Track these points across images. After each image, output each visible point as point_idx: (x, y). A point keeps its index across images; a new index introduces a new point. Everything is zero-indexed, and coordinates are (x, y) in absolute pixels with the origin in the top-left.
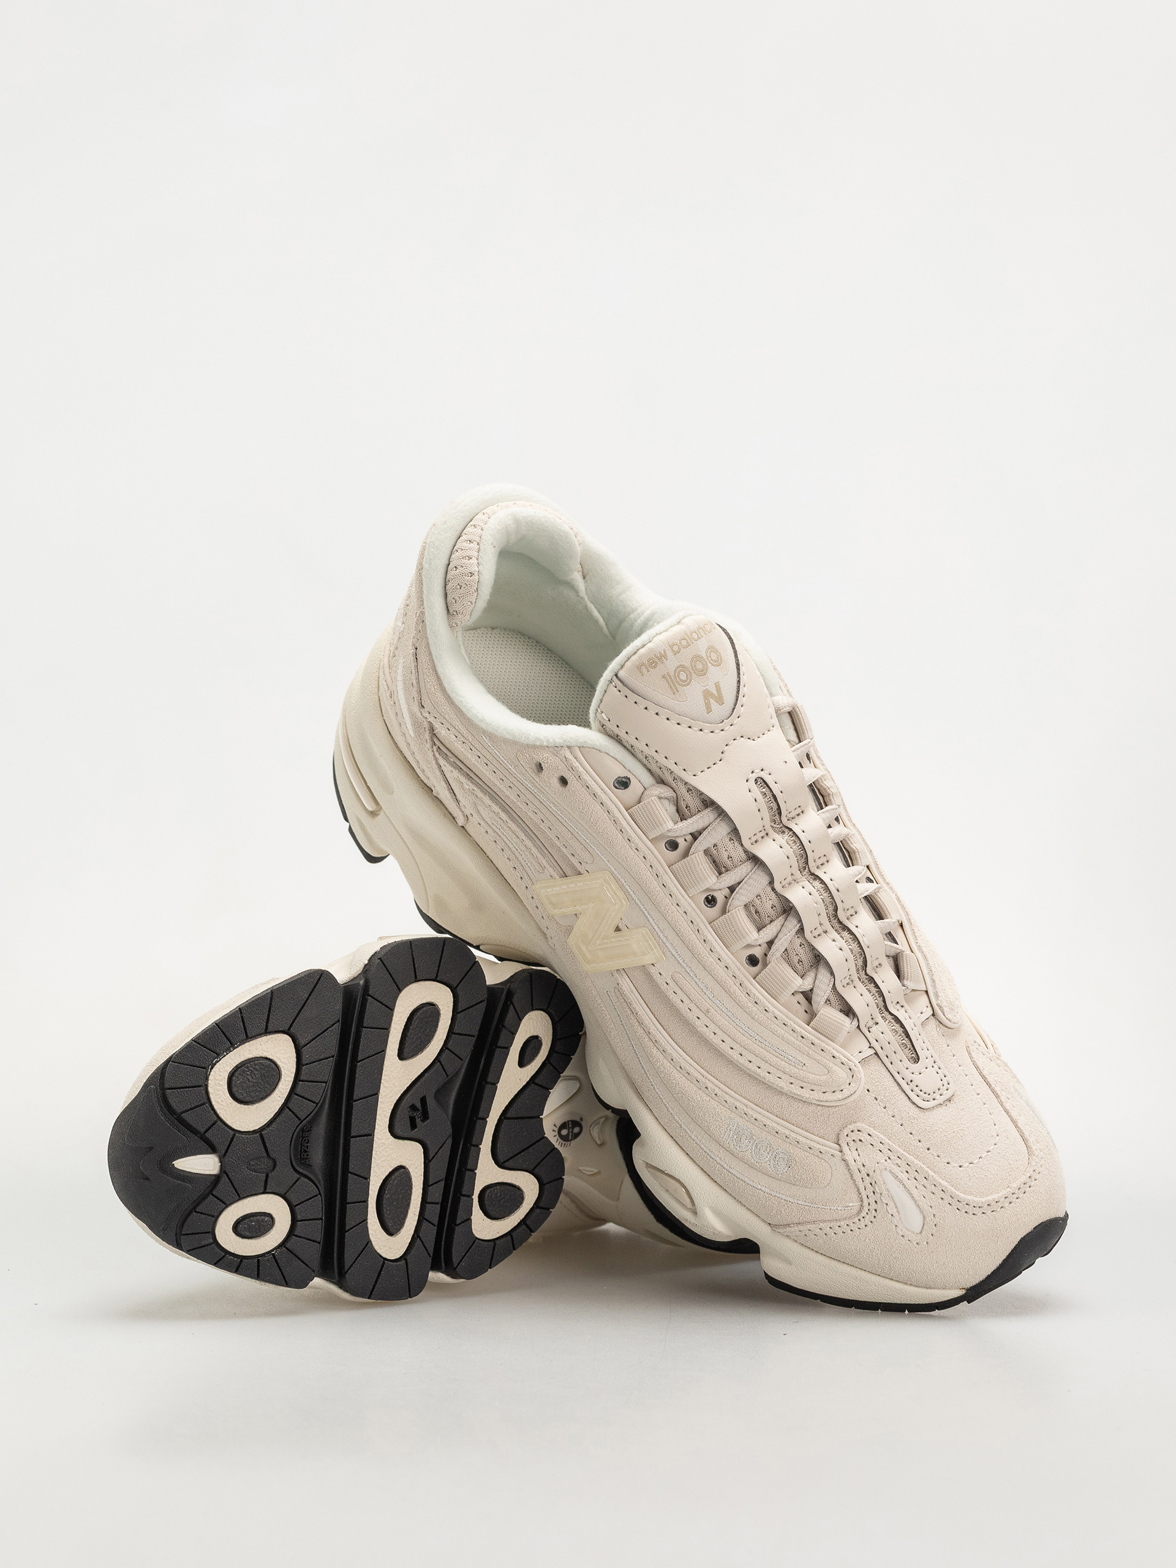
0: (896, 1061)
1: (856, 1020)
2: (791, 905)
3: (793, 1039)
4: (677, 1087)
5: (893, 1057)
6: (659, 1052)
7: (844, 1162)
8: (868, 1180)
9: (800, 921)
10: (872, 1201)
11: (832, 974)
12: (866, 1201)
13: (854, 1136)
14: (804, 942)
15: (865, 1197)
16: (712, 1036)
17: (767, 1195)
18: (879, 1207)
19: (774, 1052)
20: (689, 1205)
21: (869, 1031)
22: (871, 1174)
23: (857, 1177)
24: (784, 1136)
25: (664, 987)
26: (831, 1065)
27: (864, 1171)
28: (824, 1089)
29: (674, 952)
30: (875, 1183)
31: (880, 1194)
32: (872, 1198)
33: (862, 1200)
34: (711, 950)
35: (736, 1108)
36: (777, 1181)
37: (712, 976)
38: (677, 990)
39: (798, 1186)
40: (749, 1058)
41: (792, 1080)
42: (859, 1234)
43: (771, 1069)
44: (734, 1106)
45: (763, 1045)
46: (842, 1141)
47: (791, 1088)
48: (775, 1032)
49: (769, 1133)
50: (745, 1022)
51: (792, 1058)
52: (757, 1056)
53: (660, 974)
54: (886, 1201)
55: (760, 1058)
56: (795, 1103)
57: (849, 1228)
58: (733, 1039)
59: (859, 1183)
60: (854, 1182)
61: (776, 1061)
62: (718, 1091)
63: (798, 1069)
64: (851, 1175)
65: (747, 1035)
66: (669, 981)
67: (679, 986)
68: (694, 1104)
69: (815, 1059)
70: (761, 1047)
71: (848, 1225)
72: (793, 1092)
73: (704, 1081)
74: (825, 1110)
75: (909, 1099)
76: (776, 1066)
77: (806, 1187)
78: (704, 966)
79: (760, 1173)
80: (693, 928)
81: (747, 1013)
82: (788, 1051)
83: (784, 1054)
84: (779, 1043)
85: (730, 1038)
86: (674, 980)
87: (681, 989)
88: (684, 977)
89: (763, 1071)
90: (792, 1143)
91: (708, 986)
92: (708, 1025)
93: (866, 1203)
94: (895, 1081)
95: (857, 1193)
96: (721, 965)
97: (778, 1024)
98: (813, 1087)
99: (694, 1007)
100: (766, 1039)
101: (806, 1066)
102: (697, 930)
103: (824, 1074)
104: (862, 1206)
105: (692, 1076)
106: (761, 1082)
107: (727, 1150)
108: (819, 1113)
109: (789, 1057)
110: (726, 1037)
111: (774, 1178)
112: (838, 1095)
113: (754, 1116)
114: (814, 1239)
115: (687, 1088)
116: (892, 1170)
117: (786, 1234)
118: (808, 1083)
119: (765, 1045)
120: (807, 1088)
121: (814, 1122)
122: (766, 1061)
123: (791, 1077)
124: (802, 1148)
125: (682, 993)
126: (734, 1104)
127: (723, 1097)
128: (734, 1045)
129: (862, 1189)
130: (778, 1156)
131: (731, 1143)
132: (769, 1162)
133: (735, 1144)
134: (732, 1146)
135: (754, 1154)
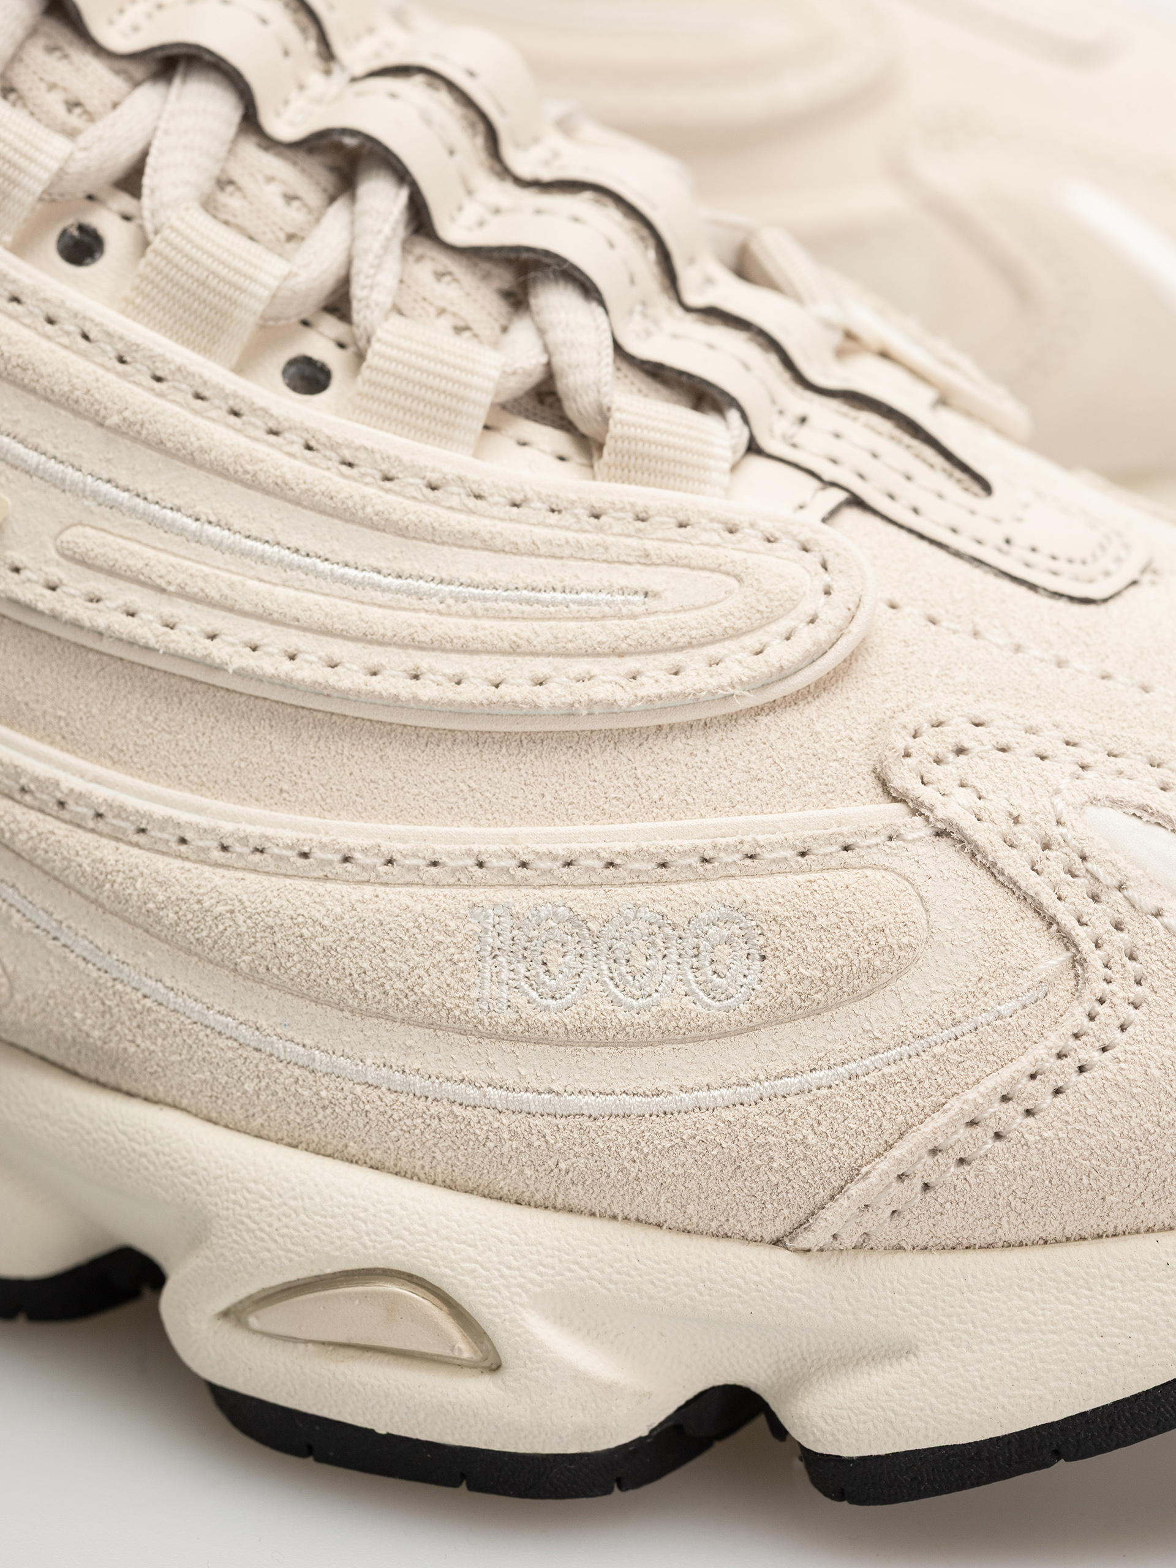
0: (925, 501)
1: (733, 415)
2: (349, 141)
3: (571, 536)
4: (240, 919)
5: (910, 494)
6: (123, 847)
7: (944, 842)
8: (1054, 864)
9: (401, 174)
10: (1103, 927)
11: (588, 290)
12: (1081, 934)
13: (932, 742)
14: (445, 261)
15: (1068, 921)
16: (287, 666)
17: (728, 1115)
18: (1137, 933)
19: (526, 608)
20: (465, 1349)
21: (794, 446)
22: (1056, 832)
23: (1014, 864)
24: (694, 861)
25: (47, 601)
26: (738, 556)
27: (1024, 835)
28: (752, 641)
29: (33, 458)
30: (1084, 858)
31: (1120, 888)
32: (1100, 917)
33: (1066, 940)
34: (159, 379)
35: (481, 865)
36: (743, 1039)
37: (201, 467)
38: (100, 585)
39: (826, 1008)
40: (450, 671)
41: (631, 664)
42: (1113, 1067)
43: (542, 666)
44: (471, 862)
45: (478, 605)
46: (903, 778)
47: (642, 693)
48: (499, 542)
49: (638, 880)
50: (382, 564)
51: (593, 596)
52: (476, 652)
53: (17, 570)
54: (1150, 902)
55: (488, 652)
56: (677, 748)
57: (1071, 1064)
58: (367, 639)
59: (1030, 882)
60: (1011, 886)
61: (541, 632)
62: (391, 847)
63: (633, 616)
64: (992, 870)
65: (406, 601)
66: (56, 573)
67: (100, 569)
68: (328, 940)
69: (673, 563)
70: (475, 615)
71: (1060, 1056)
72: (652, 705)
73: (323, 846)
74: (790, 718)
75: (1033, 587)
76: (551, 648)
77: (856, 996)
78: (158, 446)
79: (667, 1047)
80: (66, 340)
81: (374, 527)
82: (570, 582)
83: (559, 596)
84: (523, 570)
85: (356, 639)
86: (72, 559)
87: (112, 572)
88: (106, 525)
89: (517, 691)
90: (733, 870)
91: (201, 509)
92: (256, 637)
93: (1087, 946)
94: (957, 554)
95: (1038, 924)
96: (214, 414)
97: (495, 511)
98: (713, 650)
99: (179, 610)
100: (478, 577)
101: (656, 595)
102: (86, 337)
103: (729, 592)
104: (1078, 961)
105: (276, 850)
106: (533, 739)
107: (513, 1039)
108: (773, 737)
109: (584, 596)
110: (337, 649)
111: (725, 1035)
112: (806, 639)
113: (555, 859)
114: (960, 1184)
115: (277, 903)
116: (1115, 795)
117: (849, 1239)
118: (690, 645)
119: (485, 599)
120: (694, 663)
121: (773, 770)
122: (514, 651)
123: (622, 655)
124: (775, 868)
125: (122, 584)
126: (468, 853)
127: (415, 856)
128: (376, 656)
129: (1048, 899)
130: (703, 944)
131: (520, 1000)
132: (681, 989)
133: (534, 995)
134: (527, 1011)
135: (617, 991)
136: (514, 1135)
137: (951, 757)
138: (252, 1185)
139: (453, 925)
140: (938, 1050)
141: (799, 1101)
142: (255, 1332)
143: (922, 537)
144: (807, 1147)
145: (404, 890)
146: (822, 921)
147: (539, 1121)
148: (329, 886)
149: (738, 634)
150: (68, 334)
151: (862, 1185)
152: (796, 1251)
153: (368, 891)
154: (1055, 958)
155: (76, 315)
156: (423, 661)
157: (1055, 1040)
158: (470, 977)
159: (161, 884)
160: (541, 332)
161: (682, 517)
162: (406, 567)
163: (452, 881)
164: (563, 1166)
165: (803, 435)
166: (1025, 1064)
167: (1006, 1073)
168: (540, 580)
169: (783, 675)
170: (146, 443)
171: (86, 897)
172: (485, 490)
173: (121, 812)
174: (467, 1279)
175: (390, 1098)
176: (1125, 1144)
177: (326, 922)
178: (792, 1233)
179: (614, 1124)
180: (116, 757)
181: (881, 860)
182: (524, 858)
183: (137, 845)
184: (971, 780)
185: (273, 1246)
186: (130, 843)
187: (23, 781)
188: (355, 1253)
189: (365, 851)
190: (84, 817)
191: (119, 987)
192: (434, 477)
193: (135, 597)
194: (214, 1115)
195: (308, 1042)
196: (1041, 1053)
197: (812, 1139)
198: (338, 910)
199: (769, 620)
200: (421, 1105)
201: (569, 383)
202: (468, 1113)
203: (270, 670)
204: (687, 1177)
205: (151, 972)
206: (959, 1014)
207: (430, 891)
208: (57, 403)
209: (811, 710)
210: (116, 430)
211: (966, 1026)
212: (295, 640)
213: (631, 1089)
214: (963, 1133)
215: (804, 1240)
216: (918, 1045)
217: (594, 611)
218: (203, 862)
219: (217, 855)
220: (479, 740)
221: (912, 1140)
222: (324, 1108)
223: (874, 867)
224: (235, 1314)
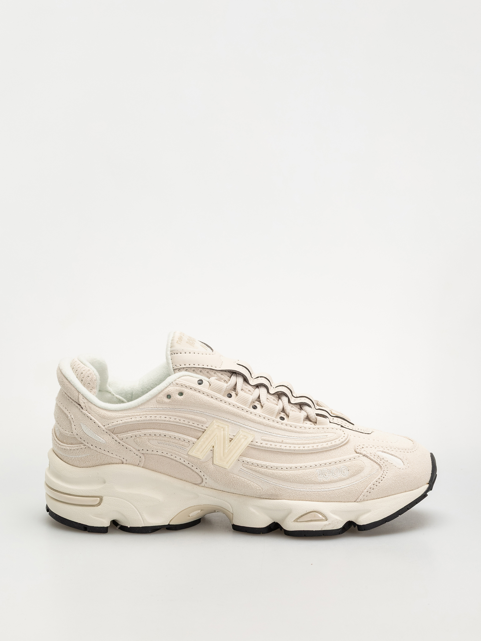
0: (349, 426)
1: (328, 418)
2: (281, 393)
3: (316, 431)
4: (291, 476)
5: (347, 425)
6: (275, 471)
7: (364, 457)
8: (376, 457)
9: (286, 396)
10: (382, 463)
12: (380, 464)
13: (360, 447)
14: (292, 405)
16: (290, 448)
17: (348, 488)
18: (386, 463)
19: (314, 439)
20: (323, 518)
22: (375, 454)
23: (372, 458)
24: (339, 462)
25: (261, 445)
27: (372, 455)
28: (339, 439)
29: (257, 430)
30: (379, 456)
31: (383, 459)
32: (382, 462)
33: (379, 465)
34: (269, 420)
35: (316, 466)
36: (348, 479)
37: (275, 428)
38: (267, 442)
39: (356, 475)
40: (308, 446)
41: (327, 443)
42: (387, 477)
43: (317, 444)
44: (315, 465)
45: (309, 439)
46: (358, 451)
47: (329, 446)
48: (309, 433)
49: (333, 465)
50: (297, 436)
51: (321, 437)
52: (310, 444)
53: (257, 442)
54: (387, 460)
55: (311, 444)
56: (333, 451)
57: (382, 477)
58: (298, 444)
59: (374, 459)
60: (372, 460)
61: (317, 441)
62: (306, 465)
63: (326, 438)
64: (370, 459)
65: (301, 440)
66: (262, 442)
67: (266, 441)
68: (301, 476)
69: (328, 432)
70: (308, 440)
71: (381, 476)
72: (330, 447)
73: (298, 466)
74: (344, 447)
75: (363, 433)
76: (318, 442)
77: (359, 473)
78: (271, 427)
79: (340, 482)
80: (258, 417)
81: (295, 432)
82: (318, 436)
83: (317, 437)
84: (313, 435)
85: (296, 444)
86: (263, 440)
87: (268, 441)
88: (266, 436)
89: (315, 447)
90: (343, 462)
91: (276, 433)
92: (286, 446)
93: (381, 465)
94: (354, 431)
95: (376, 464)
96: (275, 423)
97: (308, 429)
98: (335, 441)
99: (277, 444)
100: (308, 436)
101: (327, 436)
102: (260, 416)
103: (335, 435)
104: (381, 467)
105: (293, 468)
106: (317, 452)
107: (323, 483)
108: (343, 449)
109: (320, 437)
110: (295, 446)
111: (346, 479)
112: (344, 439)
113: (324, 464)
114: (373, 492)
115: (294, 473)
116: (380, 450)
117: (362, 500)
118: (332, 440)
119: (309, 438)
120: (333, 442)
121: (344, 452)
122: (314, 443)
123: (325, 442)
124: (347, 461)
125: (269, 442)
126: (315, 464)
127: (309, 466)
128: (299, 446)
129: (376, 461)
130: (342, 470)
131: (323, 479)
132: (340, 475)
133: (325, 478)
134: (324, 480)
135: (333, 477)
136: (325, 494)
137: (362, 448)
138: (296, 505)
139: (315, 472)
140: (369, 477)
141: (355, 485)
142: (299, 522)
143: (350, 429)
144: (357, 490)
145: (308, 470)
146: (354, 466)
147: (328, 492)
148: (300, 470)
149: (337, 439)
150: (258, 416)
151: (364, 493)
152: (357, 502)
153: (304, 470)
154: (378, 467)
155: (258, 414)
156: (305, 445)
157: (381, 475)
158: (317, 478)
159: (280, 473)
160: (306, 411)
161: (327, 428)
162: (300, 436)
163: (313, 468)
164: (331, 496)
165: (334, 420)
166: (378, 478)
167: (376, 479)
168: (315, 436)
169: (343, 442)
170: (269, 426)
171: (271, 477)
172: (306, 427)
173: (274, 466)
174: (323, 510)
175: (310, 492)
176: (389, 485)
177: (300, 474)
178: (356, 500)
179: (336, 491)
180: (271, 461)
181: (358, 459)
182: (321, 464)
183: (277, 470)
184: (365, 450)
185: (300, 511)
186: (276, 470)
187: (262, 465)
188: (310, 509)
189: (303, 466)
190: (270, 468)
191: (276, 486)
192: (301, 426)
193: (271, 443)
194: (289, 499)
195: (300, 488)
196: (379, 476)
197: (357, 489)
198: (302, 473)
199: (340, 437)
200: (314, 492)
201: (309, 417)
202: (320, 492)
203: (288, 449)
204: (345, 495)
205: (280, 484)
206: (370, 473)
207: (311, 469)
208: (258, 424)
209: (346, 446)
210: (265, 425)
211: (371, 475)
212: (290, 445)
213: (337, 487)
214: (373, 486)
215: (358, 500)
216: (367, 477)
217: (321, 438)
218: (285, 470)
219: (286, 469)
220: (311, 453)
221: (368, 487)
222: (303, 495)
223: (358, 460)
224: (296, 520)
